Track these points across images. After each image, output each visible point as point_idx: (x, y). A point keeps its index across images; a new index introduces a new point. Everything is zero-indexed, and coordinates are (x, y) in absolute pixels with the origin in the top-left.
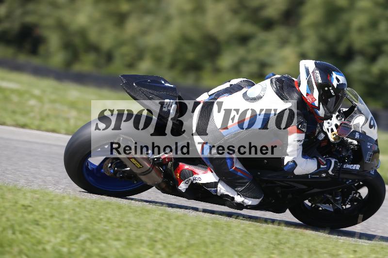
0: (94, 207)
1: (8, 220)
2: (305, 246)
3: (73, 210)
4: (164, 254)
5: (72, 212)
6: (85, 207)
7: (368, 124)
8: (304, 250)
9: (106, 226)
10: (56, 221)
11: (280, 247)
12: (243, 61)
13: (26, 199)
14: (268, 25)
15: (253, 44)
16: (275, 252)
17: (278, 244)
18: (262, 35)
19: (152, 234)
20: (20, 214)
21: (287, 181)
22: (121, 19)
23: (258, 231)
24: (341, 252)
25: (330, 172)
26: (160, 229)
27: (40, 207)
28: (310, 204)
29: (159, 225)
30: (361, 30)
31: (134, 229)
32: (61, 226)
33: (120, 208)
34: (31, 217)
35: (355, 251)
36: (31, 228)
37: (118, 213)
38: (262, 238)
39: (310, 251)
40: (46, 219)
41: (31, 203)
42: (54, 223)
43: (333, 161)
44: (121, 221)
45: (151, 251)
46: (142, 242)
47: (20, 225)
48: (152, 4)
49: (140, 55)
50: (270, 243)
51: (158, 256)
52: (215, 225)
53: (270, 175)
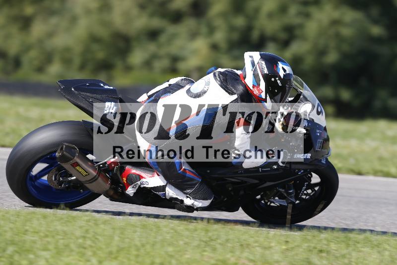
2: (236, 240)
4: (94, 261)
7: (315, 111)
8: (235, 245)
11: (212, 244)
12: (154, 57)
14: (177, 17)
15: (163, 38)
16: (207, 249)
17: (209, 241)
18: (171, 29)
19: (80, 241)
21: (238, 177)
22: (26, 23)
23: (187, 229)
24: (273, 244)
25: (280, 163)
26: (88, 236)
29: (87, 231)
30: (270, 15)
31: (61, 237)
33: (45, 217)
35: (287, 242)
37: (43, 223)
38: (193, 236)
39: (242, 245)
45: (81, 259)
46: (72, 251)
48: (56, 5)
49: (48, 58)
50: (201, 240)
51: (89, 263)
52: (144, 227)
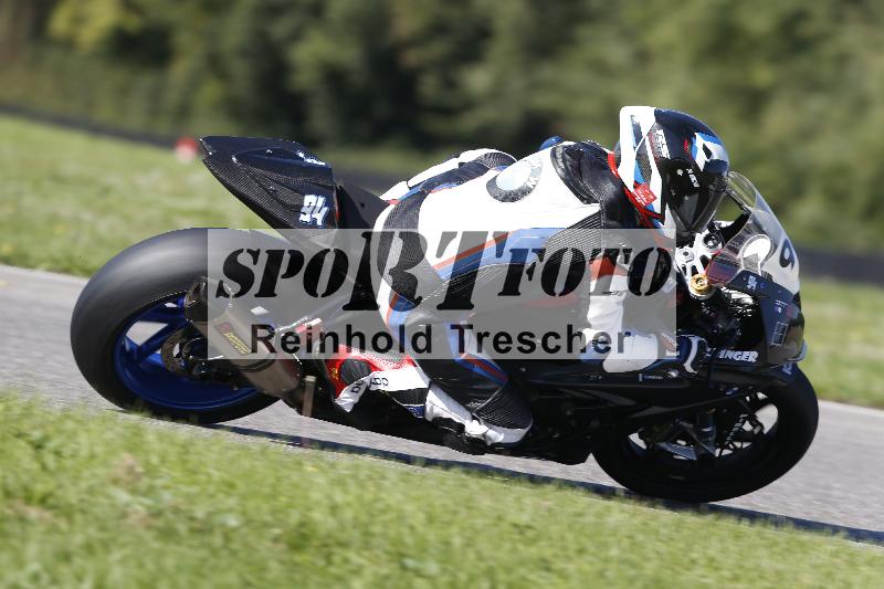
0: (677, 531)
1: (480, 558)
3: (630, 537)
5: (626, 542)
6: (657, 532)
7: (776, 256)
9: (704, 576)
10: (591, 563)
13: (522, 510)
20: (507, 546)
21: (588, 388)
25: (688, 366)
27: (554, 529)
28: (641, 444)
32: (601, 574)
34: (533, 551)
36: (532, 577)
40: (569, 559)
41: (533, 520)
42: (587, 567)
43: (695, 341)
44: (741, 567)
47: (509, 571)
53: (547, 374)
